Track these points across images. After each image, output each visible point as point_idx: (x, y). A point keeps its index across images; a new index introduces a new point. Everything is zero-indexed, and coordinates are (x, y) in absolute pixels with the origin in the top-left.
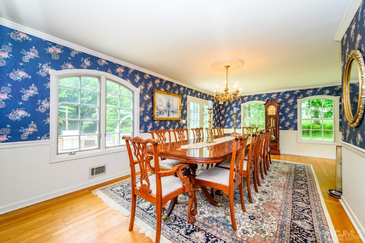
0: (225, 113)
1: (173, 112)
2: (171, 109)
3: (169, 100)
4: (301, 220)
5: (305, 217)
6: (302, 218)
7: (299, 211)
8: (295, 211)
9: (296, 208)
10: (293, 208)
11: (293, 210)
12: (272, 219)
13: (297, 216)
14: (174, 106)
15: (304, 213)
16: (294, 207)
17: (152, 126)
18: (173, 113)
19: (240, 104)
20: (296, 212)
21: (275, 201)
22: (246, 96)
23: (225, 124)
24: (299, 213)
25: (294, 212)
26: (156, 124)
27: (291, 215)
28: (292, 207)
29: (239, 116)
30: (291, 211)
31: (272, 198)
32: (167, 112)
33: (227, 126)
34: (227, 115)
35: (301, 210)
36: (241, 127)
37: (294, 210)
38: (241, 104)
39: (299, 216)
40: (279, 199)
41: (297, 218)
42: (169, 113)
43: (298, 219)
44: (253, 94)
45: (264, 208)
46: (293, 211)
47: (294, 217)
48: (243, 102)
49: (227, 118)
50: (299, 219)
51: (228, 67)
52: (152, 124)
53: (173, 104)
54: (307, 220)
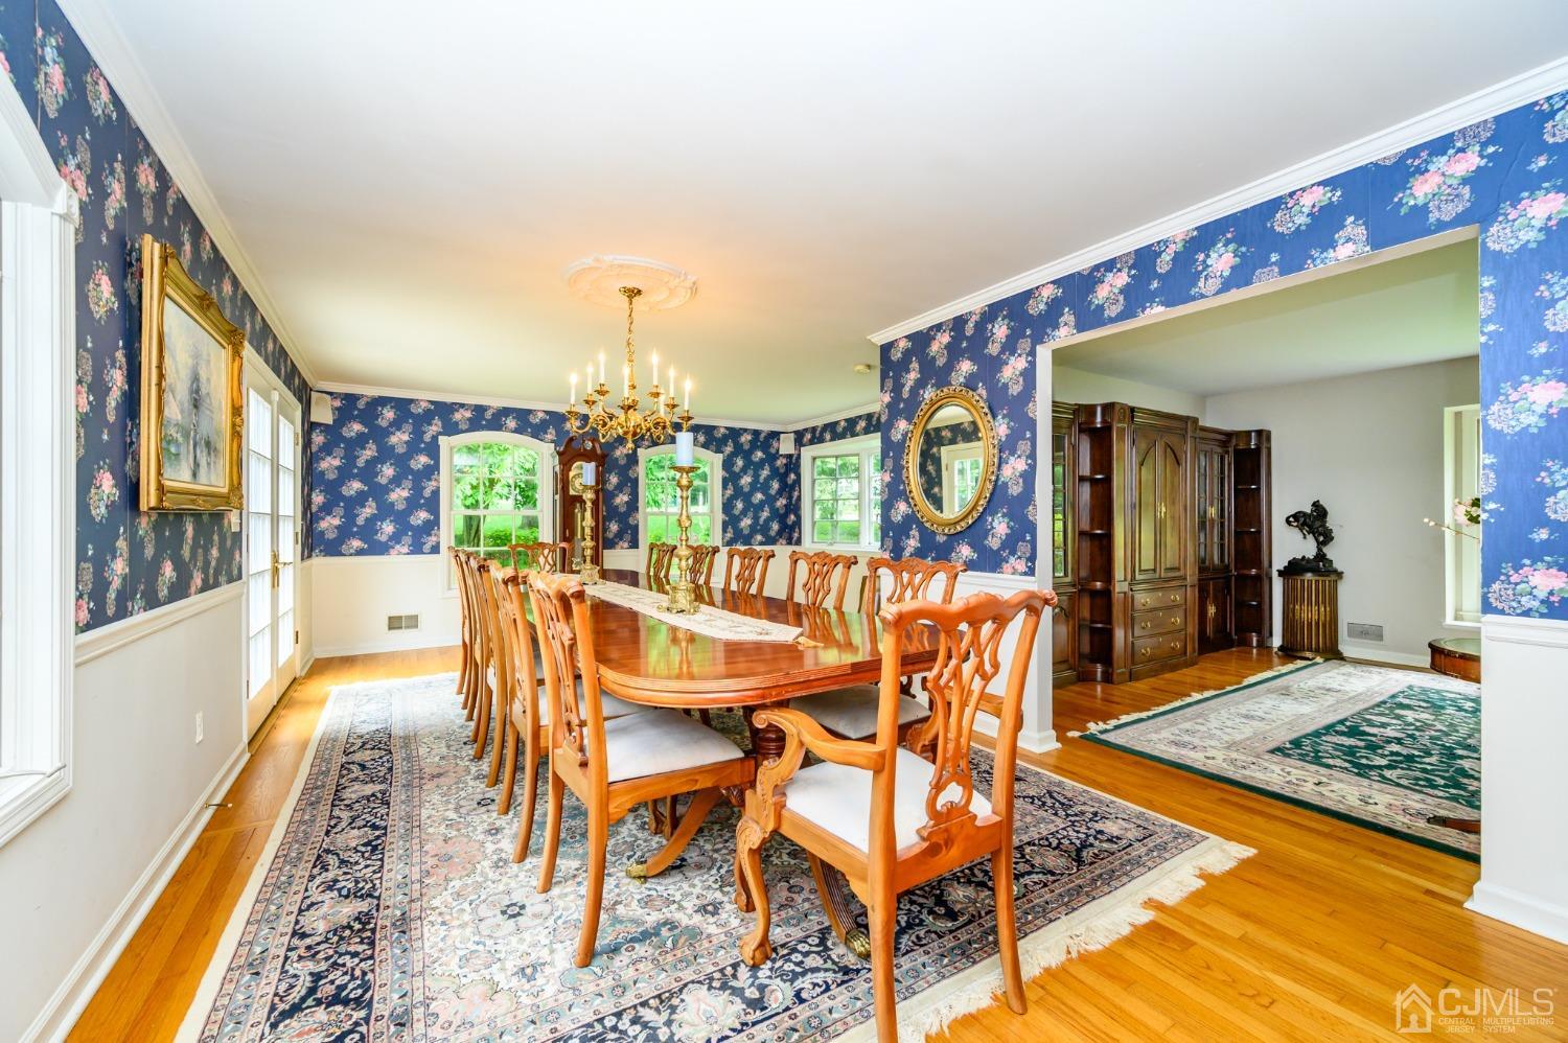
0: (345, 473)
1: (208, 444)
19: (435, 438)
22: (462, 406)
23: (345, 532)
29: (427, 493)
33: (356, 543)
34: (356, 486)
36: (438, 543)
38: (440, 437)
44: (495, 403)
48: (451, 429)
49: (360, 499)
51: (633, 293)
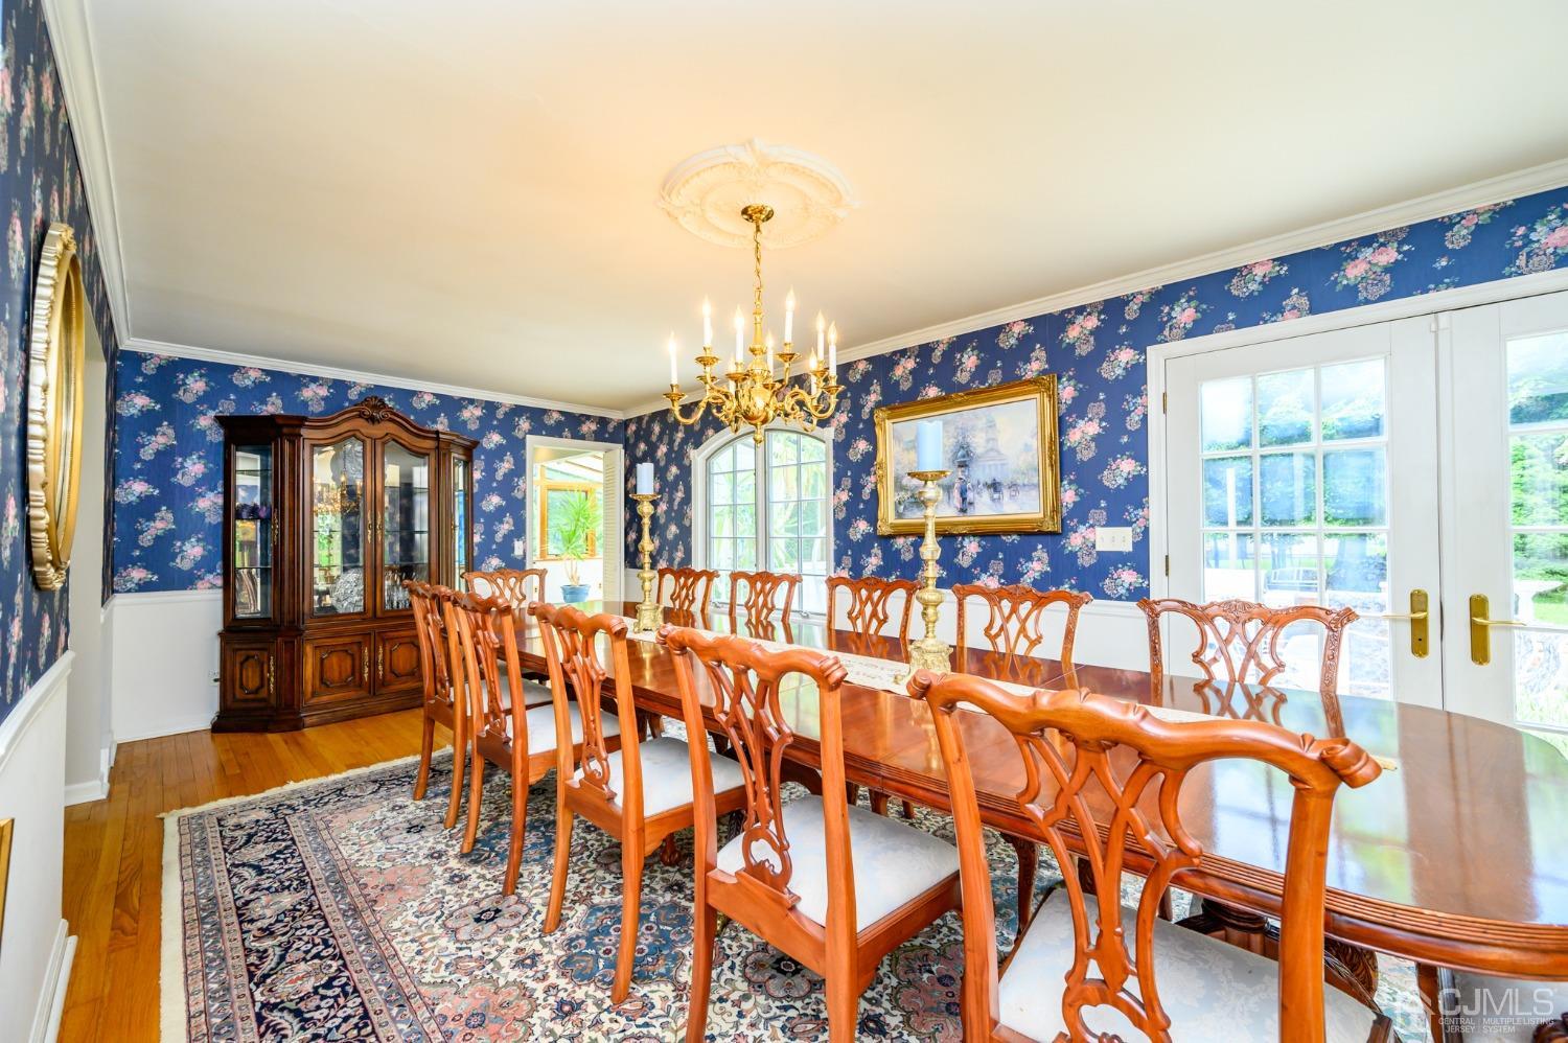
1: (995, 486)
2: (981, 473)
3: (964, 432)
4: (283, 912)
5: (272, 933)
6: (282, 921)
7: (300, 939)
8: (315, 930)
9: (315, 945)
10: (326, 937)
11: (323, 928)
12: (367, 857)
13: (300, 916)
14: (1003, 451)
15: (280, 946)
16: (325, 942)
17: (883, 559)
18: (996, 490)
20: (310, 927)
21: (410, 912)
24: (297, 929)
25: (317, 920)
26: (898, 551)
27: (323, 903)
28: (333, 937)
30: (329, 917)
31: (434, 916)
32: (956, 493)
35: (295, 946)
37: (319, 930)
39: (294, 918)
40: (406, 934)
41: (299, 910)
42: (970, 496)
43: (295, 910)
45: (417, 864)
46: (322, 923)
47: (311, 906)
50: (290, 911)
52: (880, 552)
53: (990, 445)
54: (265, 927)
